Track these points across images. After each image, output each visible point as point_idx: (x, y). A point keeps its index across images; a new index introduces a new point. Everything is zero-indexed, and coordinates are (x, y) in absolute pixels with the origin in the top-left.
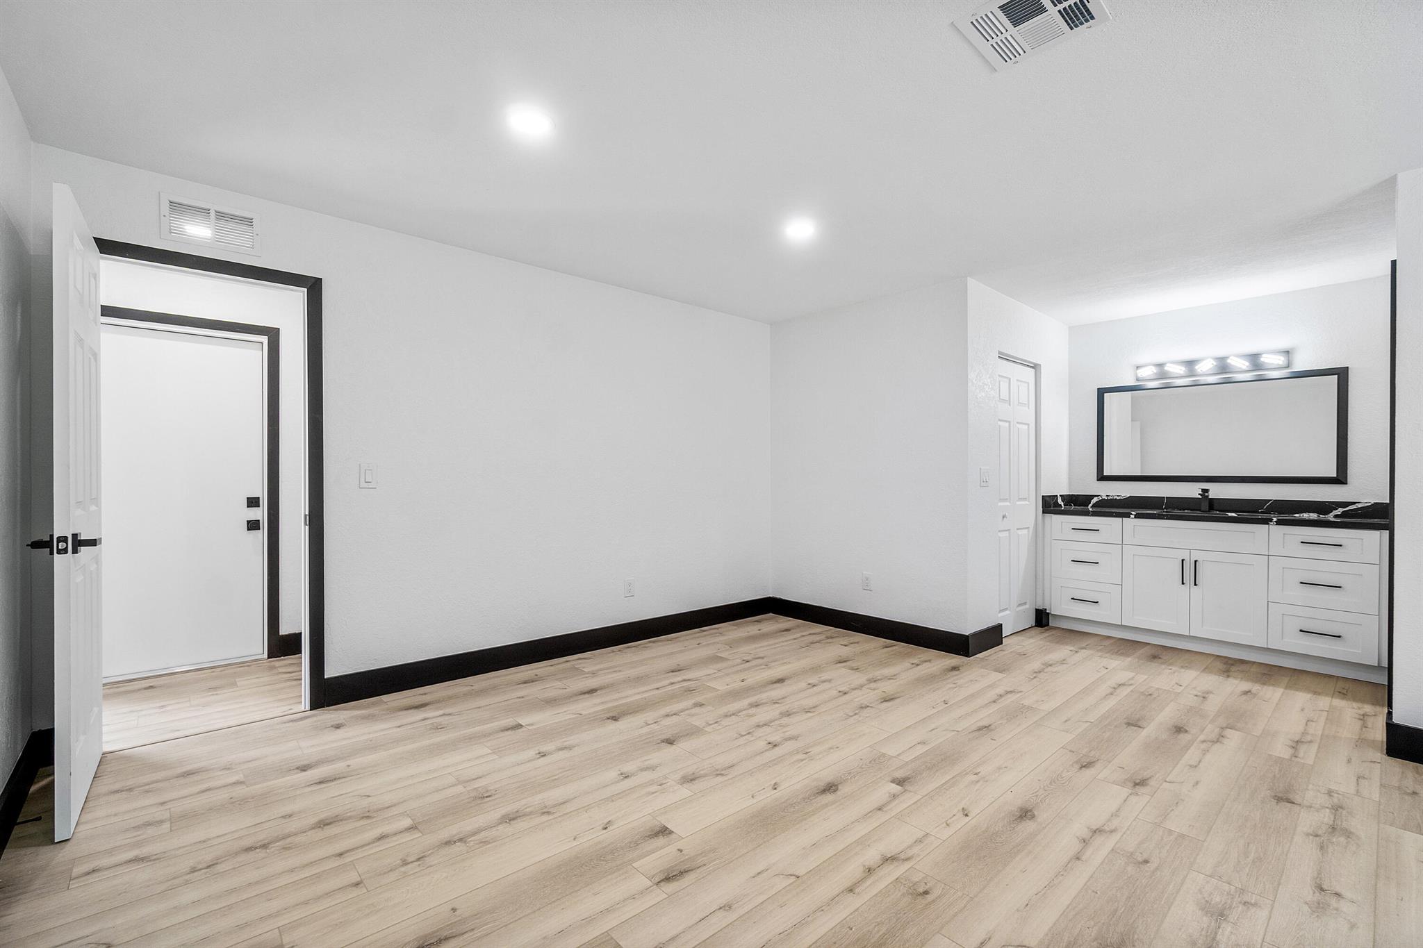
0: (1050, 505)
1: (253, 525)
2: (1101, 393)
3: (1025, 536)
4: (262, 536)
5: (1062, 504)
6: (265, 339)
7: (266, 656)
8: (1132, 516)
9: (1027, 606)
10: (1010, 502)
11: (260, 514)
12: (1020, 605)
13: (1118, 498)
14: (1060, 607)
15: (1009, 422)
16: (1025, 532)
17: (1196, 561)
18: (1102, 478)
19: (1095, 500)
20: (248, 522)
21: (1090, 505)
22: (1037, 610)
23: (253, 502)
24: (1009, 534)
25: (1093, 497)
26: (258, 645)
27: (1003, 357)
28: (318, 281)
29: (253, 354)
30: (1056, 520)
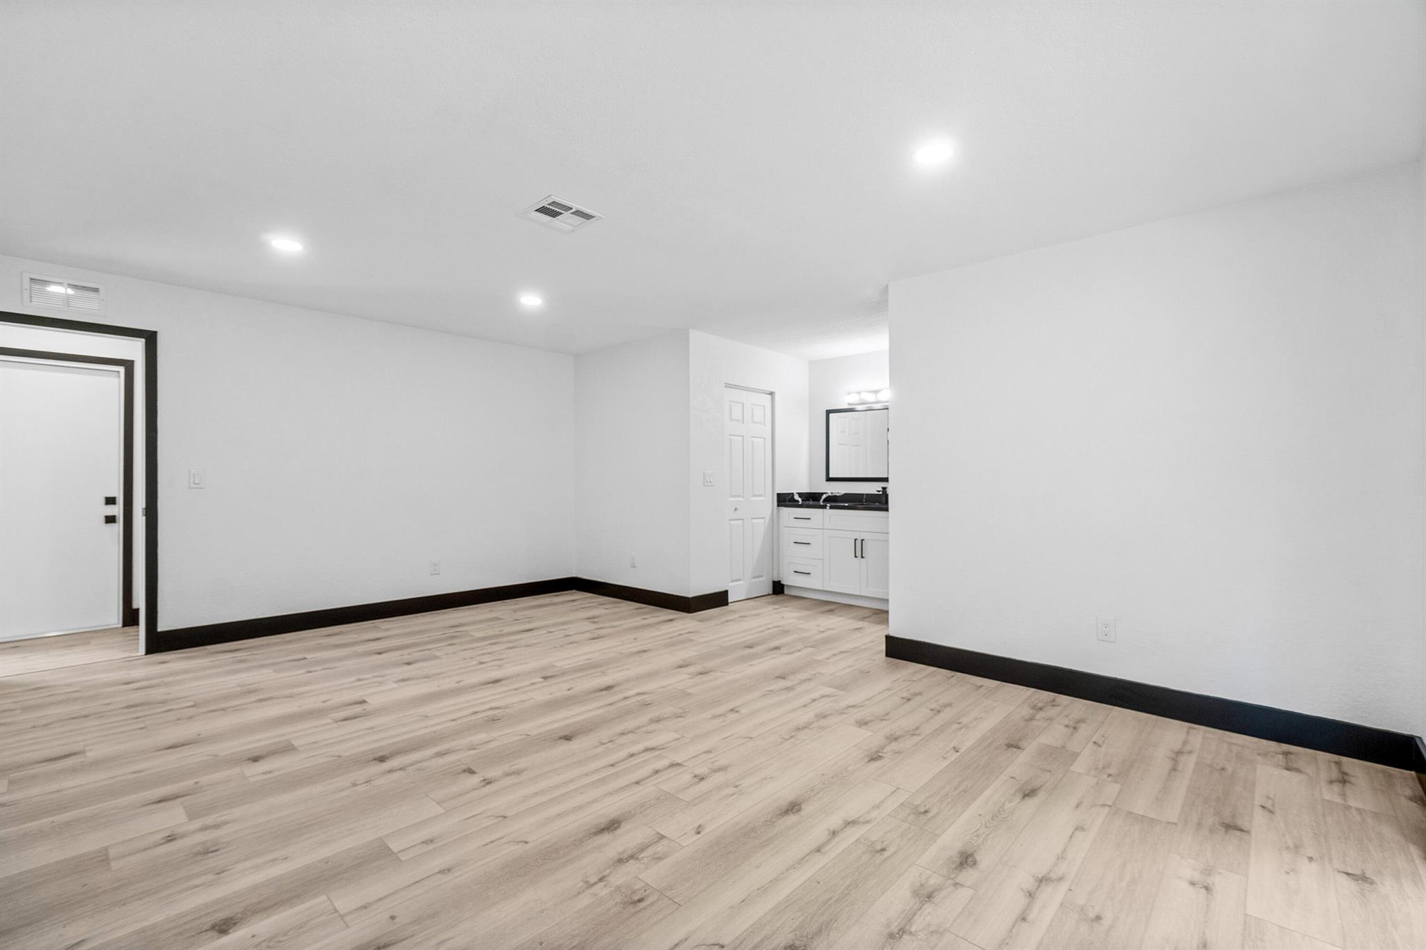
0: (785, 500)
1: (110, 520)
2: (828, 412)
3: (761, 526)
4: (119, 527)
5: (800, 500)
6: (122, 369)
7: (120, 625)
8: (828, 508)
9: (763, 578)
10: (743, 497)
11: (117, 510)
12: (754, 577)
13: (838, 495)
14: (789, 580)
15: (743, 436)
16: (762, 521)
17: (862, 540)
18: (829, 479)
19: (824, 496)
20: (106, 517)
21: (822, 500)
22: (774, 582)
23: (110, 501)
24: (743, 522)
25: (823, 494)
26: (114, 617)
27: (728, 386)
28: (155, 333)
29: (114, 381)
30: (788, 512)
